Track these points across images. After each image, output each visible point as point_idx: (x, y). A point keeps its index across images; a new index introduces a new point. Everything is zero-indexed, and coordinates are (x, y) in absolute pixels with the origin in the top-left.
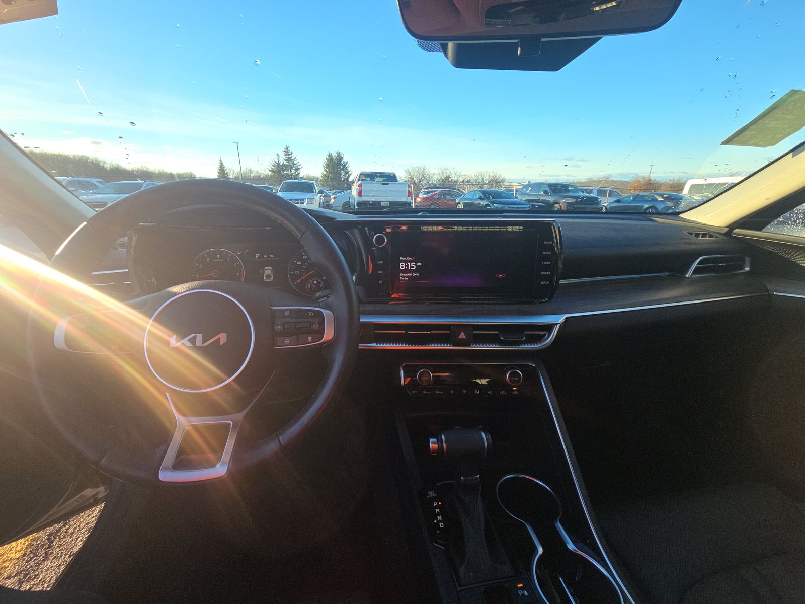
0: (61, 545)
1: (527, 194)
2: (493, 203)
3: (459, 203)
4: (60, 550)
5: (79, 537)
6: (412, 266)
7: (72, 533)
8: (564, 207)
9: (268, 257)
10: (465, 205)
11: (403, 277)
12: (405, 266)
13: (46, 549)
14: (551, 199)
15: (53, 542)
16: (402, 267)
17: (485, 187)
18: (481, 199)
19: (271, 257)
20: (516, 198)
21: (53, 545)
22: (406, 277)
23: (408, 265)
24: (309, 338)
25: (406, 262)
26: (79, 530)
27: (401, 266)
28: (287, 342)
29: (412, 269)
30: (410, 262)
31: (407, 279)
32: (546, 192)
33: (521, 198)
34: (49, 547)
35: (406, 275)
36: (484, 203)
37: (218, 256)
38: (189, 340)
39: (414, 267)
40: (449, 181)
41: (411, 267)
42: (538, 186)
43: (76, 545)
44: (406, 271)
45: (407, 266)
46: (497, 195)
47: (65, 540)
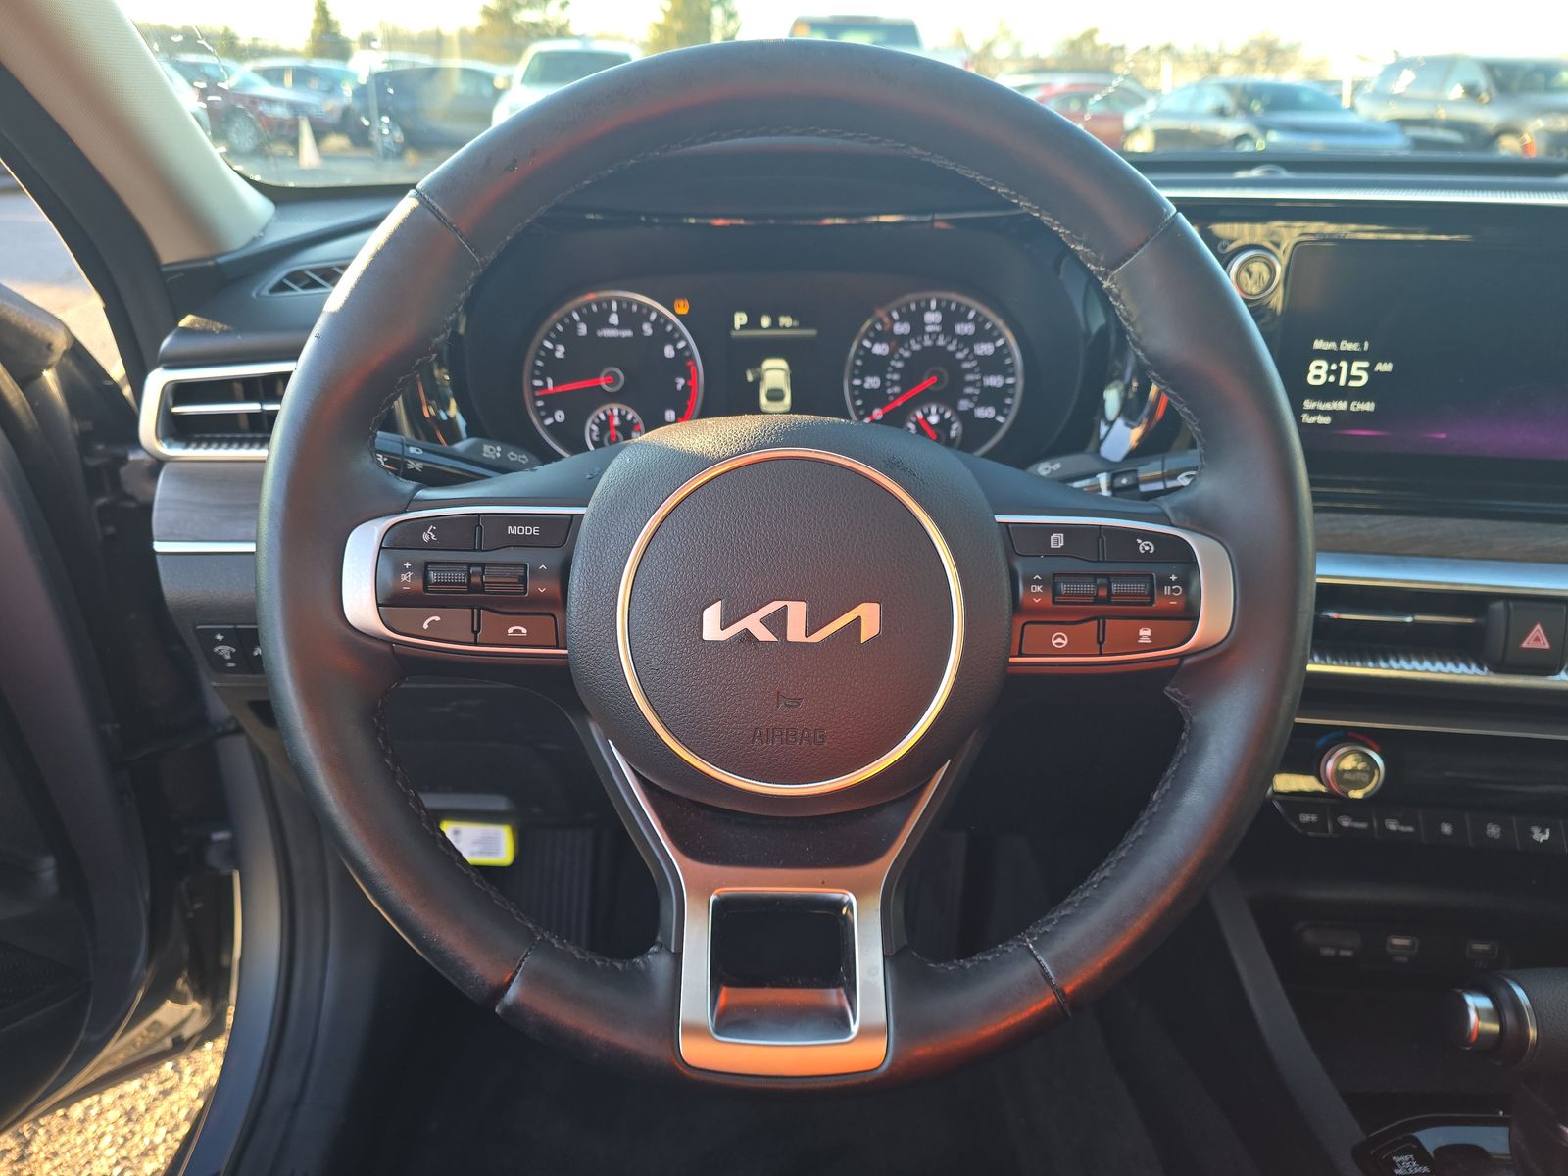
0: (55, 1154)
1: (1399, 98)
2: (1264, 129)
3: (1137, 130)
4: (55, 1169)
5: (103, 1134)
6: (1355, 372)
7: (83, 1121)
8: (1537, 151)
9: (775, 325)
10: (1161, 136)
11: (1314, 412)
12: (1329, 373)
13: (12, 1163)
14: (1488, 116)
15: (28, 1143)
16: (1317, 377)
17: (1229, 71)
18: (1221, 113)
19: (784, 328)
20: (1353, 108)
21: (31, 1155)
22: (1325, 413)
23: (1339, 369)
24: (1142, 632)
25: (1332, 357)
26: (99, 1115)
27: (1313, 371)
28: (1060, 640)
29: (1352, 384)
30: (1351, 357)
31: (1326, 420)
32: (1471, 92)
33: (1368, 112)
34: (21, 1158)
35: (1328, 406)
36: (1230, 128)
37: (614, 319)
38: (763, 621)
39: (1359, 378)
40: (1095, 49)
41: (1350, 378)
42: (1441, 67)
43: (99, 1157)
44: (1329, 391)
45: (1337, 373)
46: (1282, 99)
47: (63, 1139)
